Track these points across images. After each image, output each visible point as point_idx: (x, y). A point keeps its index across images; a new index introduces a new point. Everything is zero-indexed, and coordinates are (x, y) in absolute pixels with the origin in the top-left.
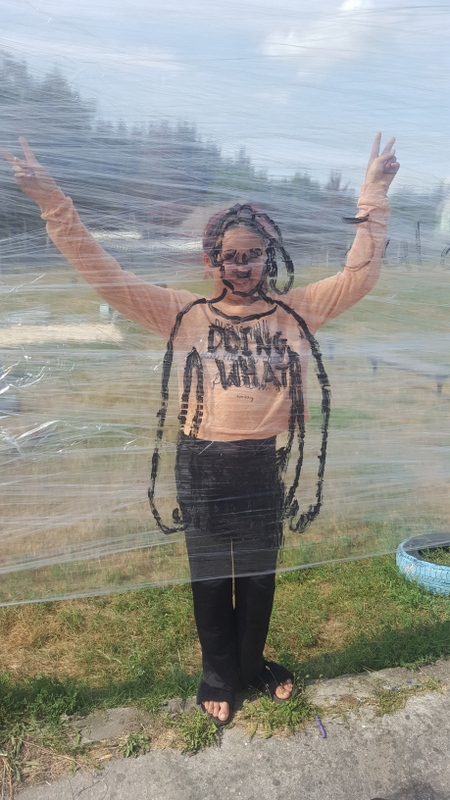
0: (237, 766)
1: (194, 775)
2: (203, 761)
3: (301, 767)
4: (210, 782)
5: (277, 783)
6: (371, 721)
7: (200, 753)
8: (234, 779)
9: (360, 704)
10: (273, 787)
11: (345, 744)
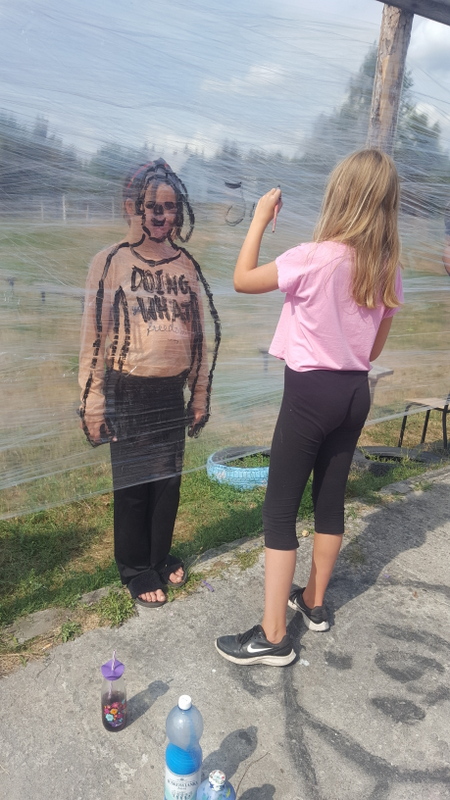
0: (158, 625)
1: (128, 638)
2: (130, 628)
3: (203, 613)
4: (143, 640)
5: (192, 627)
6: (240, 574)
7: (125, 624)
8: (159, 633)
9: (228, 566)
10: (190, 630)
11: (228, 592)
